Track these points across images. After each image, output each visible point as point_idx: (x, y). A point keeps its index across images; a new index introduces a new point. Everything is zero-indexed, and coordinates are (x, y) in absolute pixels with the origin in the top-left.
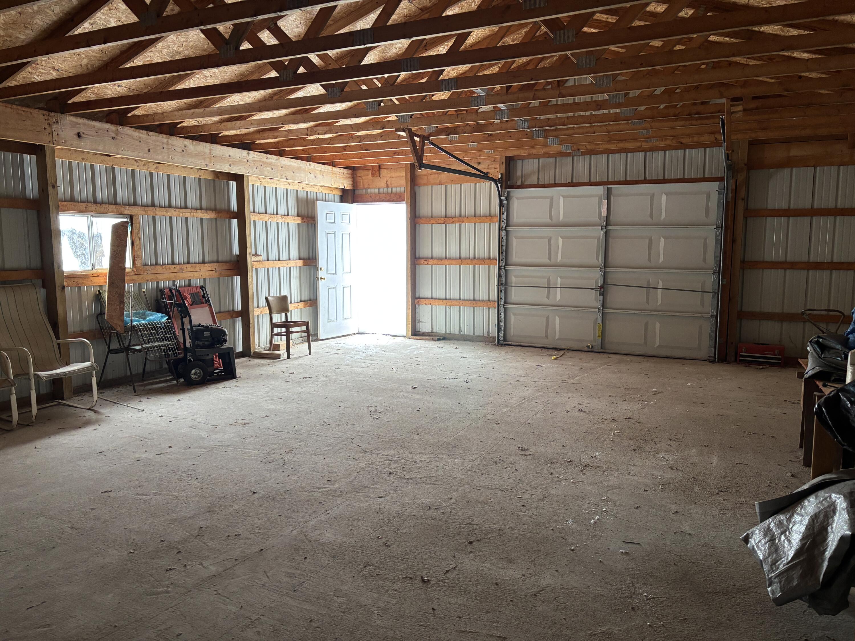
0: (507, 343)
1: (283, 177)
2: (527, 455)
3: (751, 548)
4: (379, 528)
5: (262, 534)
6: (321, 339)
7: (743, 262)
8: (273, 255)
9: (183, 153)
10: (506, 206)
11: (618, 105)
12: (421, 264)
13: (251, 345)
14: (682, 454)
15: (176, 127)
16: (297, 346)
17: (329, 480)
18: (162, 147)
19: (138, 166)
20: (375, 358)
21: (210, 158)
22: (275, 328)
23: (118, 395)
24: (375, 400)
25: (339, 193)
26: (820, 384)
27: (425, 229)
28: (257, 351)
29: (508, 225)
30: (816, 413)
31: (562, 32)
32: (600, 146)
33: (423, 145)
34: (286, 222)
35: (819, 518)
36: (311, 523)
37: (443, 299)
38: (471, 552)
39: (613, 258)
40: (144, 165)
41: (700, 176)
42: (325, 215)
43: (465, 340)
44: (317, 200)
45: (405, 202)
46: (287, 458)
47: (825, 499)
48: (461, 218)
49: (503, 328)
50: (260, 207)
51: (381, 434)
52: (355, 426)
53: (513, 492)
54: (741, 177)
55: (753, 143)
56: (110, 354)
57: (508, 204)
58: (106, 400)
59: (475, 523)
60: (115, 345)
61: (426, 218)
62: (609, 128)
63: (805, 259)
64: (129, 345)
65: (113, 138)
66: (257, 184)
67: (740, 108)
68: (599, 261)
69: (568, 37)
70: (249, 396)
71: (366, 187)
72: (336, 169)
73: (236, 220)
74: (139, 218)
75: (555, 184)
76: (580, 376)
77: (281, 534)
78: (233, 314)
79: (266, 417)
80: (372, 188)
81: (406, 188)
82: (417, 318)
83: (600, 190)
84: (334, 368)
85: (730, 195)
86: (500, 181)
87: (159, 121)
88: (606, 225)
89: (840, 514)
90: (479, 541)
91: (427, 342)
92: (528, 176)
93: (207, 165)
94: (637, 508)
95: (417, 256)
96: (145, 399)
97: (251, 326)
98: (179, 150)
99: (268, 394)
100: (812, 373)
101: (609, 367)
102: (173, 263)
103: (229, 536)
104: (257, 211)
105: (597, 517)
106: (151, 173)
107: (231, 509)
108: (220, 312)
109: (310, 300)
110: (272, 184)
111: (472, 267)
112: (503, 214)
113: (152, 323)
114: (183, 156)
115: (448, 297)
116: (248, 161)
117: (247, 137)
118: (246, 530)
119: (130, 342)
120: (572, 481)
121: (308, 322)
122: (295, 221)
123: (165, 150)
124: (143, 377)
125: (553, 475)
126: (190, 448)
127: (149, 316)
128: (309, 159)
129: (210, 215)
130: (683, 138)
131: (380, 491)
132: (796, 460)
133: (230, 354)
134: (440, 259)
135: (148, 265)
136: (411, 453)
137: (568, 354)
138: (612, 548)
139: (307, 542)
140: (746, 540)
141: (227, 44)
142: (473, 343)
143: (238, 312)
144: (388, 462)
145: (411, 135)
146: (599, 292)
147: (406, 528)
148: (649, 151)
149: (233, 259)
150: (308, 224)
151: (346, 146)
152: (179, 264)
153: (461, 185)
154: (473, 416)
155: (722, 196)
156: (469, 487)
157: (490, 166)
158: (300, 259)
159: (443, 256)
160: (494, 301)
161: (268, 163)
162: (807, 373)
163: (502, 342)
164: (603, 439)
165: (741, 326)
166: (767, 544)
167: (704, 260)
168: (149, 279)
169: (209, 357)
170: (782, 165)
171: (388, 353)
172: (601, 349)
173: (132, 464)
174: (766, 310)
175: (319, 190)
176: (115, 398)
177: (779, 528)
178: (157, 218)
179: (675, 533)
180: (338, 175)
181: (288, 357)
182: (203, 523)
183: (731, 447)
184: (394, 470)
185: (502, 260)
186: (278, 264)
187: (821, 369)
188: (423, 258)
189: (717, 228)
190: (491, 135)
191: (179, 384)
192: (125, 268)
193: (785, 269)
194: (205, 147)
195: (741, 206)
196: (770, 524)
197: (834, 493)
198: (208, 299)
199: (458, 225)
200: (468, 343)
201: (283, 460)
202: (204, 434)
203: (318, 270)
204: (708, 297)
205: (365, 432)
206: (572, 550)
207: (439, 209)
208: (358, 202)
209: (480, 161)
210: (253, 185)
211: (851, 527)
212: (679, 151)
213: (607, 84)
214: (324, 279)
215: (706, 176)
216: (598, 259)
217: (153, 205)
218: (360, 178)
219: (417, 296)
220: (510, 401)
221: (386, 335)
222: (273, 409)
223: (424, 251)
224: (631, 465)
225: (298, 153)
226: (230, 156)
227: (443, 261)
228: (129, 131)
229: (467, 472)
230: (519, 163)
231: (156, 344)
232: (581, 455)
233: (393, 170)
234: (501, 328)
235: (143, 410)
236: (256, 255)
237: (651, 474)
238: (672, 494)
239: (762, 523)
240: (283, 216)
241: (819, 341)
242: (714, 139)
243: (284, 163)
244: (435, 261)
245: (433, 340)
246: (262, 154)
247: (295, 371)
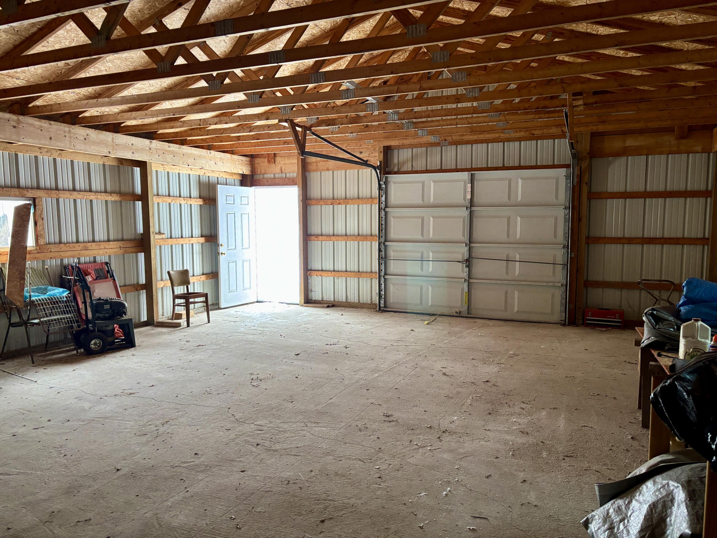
0: (387, 309)
1: (185, 163)
2: (390, 422)
3: (591, 535)
4: (234, 507)
5: (113, 519)
6: (222, 307)
7: (588, 238)
8: (176, 233)
9: (85, 141)
10: (384, 189)
11: (475, 99)
12: (312, 240)
13: (155, 315)
14: (533, 417)
15: (78, 117)
16: (199, 315)
17: (196, 454)
18: (63, 135)
19: (41, 153)
20: (267, 325)
21: (113, 146)
22: (176, 300)
23: (18, 365)
24: (258, 368)
25: (240, 178)
26: (655, 353)
27: (315, 210)
28: (160, 320)
29: (386, 206)
30: (652, 402)
31: (414, 26)
32: (464, 137)
33: (305, 135)
34: (189, 203)
35: (657, 508)
36: (166, 503)
37: (331, 271)
38: (321, 532)
39: (477, 235)
40: (47, 152)
41: (550, 163)
42: (225, 197)
43: (351, 307)
44: (218, 184)
45: (297, 186)
46: (162, 429)
47: (663, 487)
48: (346, 200)
49: (383, 297)
50: (163, 190)
51: (258, 402)
52: (234, 395)
53: (371, 462)
54: (584, 164)
55: (594, 135)
56: (11, 327)
57: (386, 188)
58: (4, 371)
59: (330, 498)
60: (15, 319)
61: (317, 199)
62: (470, 120)
63: (640, 235)
64: (28, 319)
65: (14, 127)
66: (160, 169)
67: (581, 102)
68: (464, 238)
69: (420, 31)
70: (143, 365)
71: (263, 172)
72: (235, 157)
73: (140, 203)
74: (41, 201)
75: (427, 170)
76: (447, 340)
77: (132, 518)
78: (138, 287)
79: (152, 386)
80: (269, 173)
81: (298, 173)
82: (310, 288)
83: (465, 175)
84: (227, 336)
85: (576, 180)
86: (379, 167)
87: (57, 111)
88: (471, 207)
89: (679, 505)
90: (331, 519)
91: (317, 309)
92: (404, 163)
93: (109, 152)
94: (487, 477)
95: (309, 233)
96: (41, 370)
97: (154, 297)
98: (82, 138)
99: (161, 363)
100: (648, 343)
101: (474, 331)
102: (78, 242)
103: (79, 522)
104: (160, 193)
105: (449, 489)
106: (55, 160)
107: (91, 489)
108: (125, 286)
109: (212, 273)
110: (175, 170)
111: (356, 243)
112: (382, 196)
113: (52, 298)
114: (85, 144)
115: (336, 269)
116: (150, 149)
117: (147, 127)
118: (98, 515)
119: (29, 316)
120: (429, 448)
121: (207, 294)
122: (197, 203)
123: (67, 138)
124: (46, 348)
125: (412, 442)
126: (68, 421)
127: (50, 291)
128: (209, 148)
129: (115, 198)
130: (535, 130)
131: (245, 464)
132: (634, 421)
133: (129, 324)
134: (329, 236)
135: (52, 244)
136: (282, 422)
137: (439, 319)
138: (460, 524)
139: (157, 526)
140: (586, 524)
141: (98, 35)
142: (358, 309)
143: (142, 285)
144: (258, 432)
145: (293, 125)
146: (465, 265)
147: (261, 506)
148: (507, 141)
149: (137, 237)
150: (210, 205)
151: (240, 136)
152: (84, 242)
153: (346, 171)
154: (346, 382)
155: (569, 181)
156: (331, 458)
157: (370, 155)
158: (202, 236)
159: (331, 233)
160: (376, 273)
161: (169, 151)
162: (643, 342)
163: (383, 309)
164: (462, 403)
165: (587, 293)
166: (607, 533)
167: (555, 236)
168: (52, 256)
169: (110, 328)
170: (618, 154)
171: (280, 321)
172: (468, 314)
173: (6, 440)
174: (608, 279)
175: (219, 175)
176: (14, 368)
177: (618, 515)
178: (61, 200)
179: (522, 505)
180: (237, 162)
181: (188, 325)
182: (56, 506)
183: (577, 409)
184: (262, 441)
185: (382, 237)
186: (181, 241)
187: (656, 339)
188: (314, 235)
189: (565, 208)
190: (367, 126)
191: (78, 354)
192: (26, 247)
193: (623, 244)
194: (108, 136)
195: (585, 189)
196: (609, 509)
197: (672, 480)
198: (112, 274)
199: (344, 206)
200: (354, 309)
201: (157, 432)
202: (86, 405)
203: (219, 246)
204: (559, 268)
205: (242, 401)
206: (421, 528)
207: (327, 193)
208: (256, 186)
209: (361, 150)
210: (157, 171)
211: (690, 525)
212: (532, 141)
213: (462, 79)
214: (224, 254)
215: (556, 163)
216: (464, 236)
217: (57, 189)
218: (258, 165)
219: (309, 268)
220: (382, 366)
221: (282, 303)
222: (161, 378)
223: (315, 229)
224: (485, 430)
225: (198, 142)
226: (132, 144)
227: (332, 237)
228: (30, 120)
229: (331, 441)
230: (396, 152)
231: (55, 317)
232: (441, 421)
233: (286, 157)
234: (381, 297)
235: (36, 382)
236: (160, 233)
237: (503, 439)
238: (521, 461)
239: (602, 508)
240: (185, 199)
241: (654, 313)
242: (560, 131)
243: (185, 151)
244: (324, 238)
245: (323, 307)
246: (164, 143)
247: (191, 340)
